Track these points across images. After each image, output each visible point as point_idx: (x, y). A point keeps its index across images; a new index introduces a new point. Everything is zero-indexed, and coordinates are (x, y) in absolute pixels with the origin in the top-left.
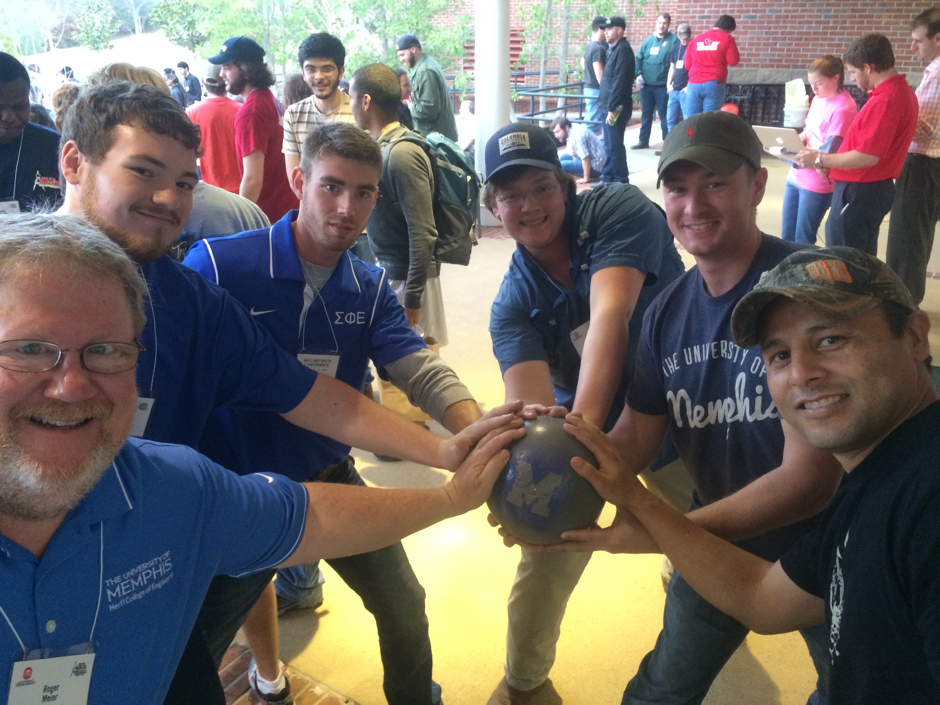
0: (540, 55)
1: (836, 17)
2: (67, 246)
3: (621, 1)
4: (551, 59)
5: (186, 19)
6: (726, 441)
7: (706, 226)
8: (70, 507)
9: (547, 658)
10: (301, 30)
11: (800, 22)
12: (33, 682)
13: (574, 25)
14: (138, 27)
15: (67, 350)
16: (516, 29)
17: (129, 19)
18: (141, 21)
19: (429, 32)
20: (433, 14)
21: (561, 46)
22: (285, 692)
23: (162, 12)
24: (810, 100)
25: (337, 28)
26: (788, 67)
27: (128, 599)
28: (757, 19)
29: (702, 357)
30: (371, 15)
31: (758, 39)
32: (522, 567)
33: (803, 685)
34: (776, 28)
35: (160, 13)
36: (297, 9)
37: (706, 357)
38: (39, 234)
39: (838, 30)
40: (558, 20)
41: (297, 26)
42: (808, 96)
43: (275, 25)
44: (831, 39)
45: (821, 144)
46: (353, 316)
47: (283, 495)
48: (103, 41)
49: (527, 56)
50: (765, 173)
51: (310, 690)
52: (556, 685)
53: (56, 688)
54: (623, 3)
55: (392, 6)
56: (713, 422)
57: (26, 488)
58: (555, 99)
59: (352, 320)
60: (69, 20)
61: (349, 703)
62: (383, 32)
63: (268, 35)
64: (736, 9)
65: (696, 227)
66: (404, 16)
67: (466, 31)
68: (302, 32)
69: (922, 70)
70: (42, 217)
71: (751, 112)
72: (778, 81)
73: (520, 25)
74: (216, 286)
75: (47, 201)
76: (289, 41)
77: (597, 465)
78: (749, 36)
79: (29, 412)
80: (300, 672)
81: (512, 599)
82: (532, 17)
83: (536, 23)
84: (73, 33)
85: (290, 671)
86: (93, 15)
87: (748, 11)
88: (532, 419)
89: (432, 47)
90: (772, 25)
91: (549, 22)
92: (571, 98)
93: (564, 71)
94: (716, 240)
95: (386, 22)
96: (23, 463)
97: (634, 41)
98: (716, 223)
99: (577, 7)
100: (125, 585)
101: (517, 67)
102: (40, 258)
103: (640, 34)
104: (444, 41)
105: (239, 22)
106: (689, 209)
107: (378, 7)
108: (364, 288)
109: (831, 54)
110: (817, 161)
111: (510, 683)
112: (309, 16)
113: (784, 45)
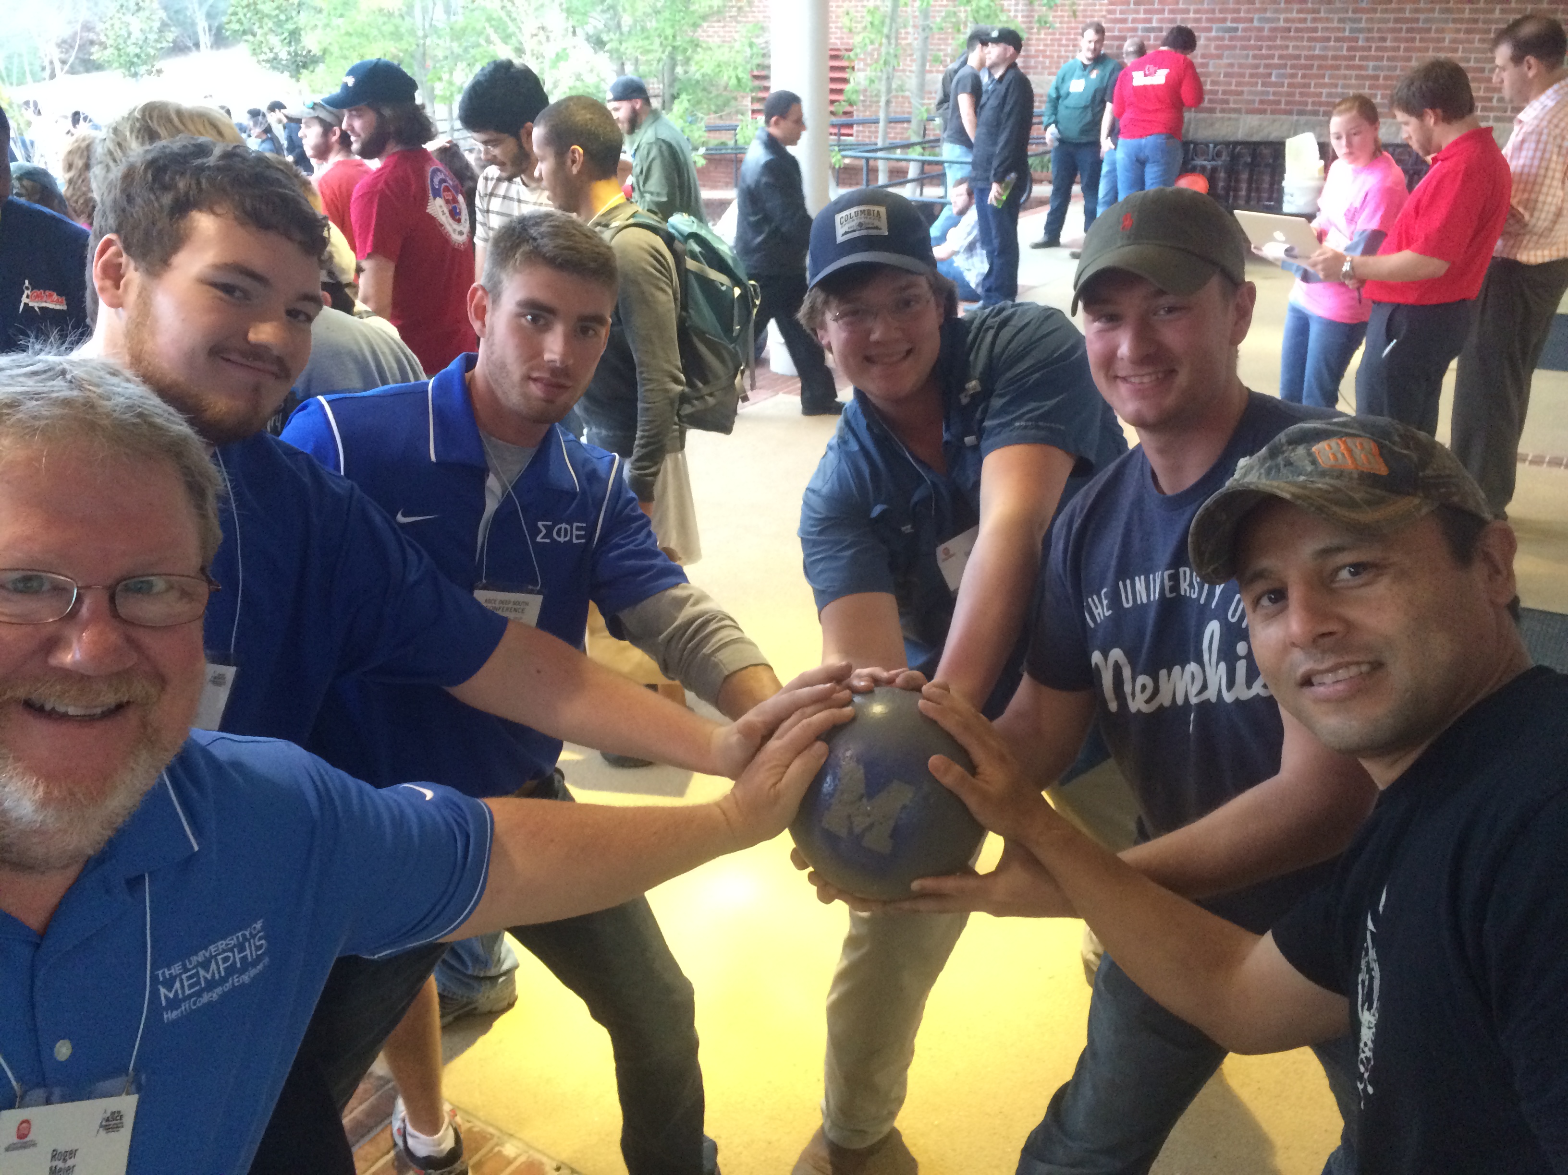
0: (879, 91)
1: (1370, 30)
2: (90, 411)
3: (1013, 2)
4: (896, 97)
5: (286, 26)
6: (1189, 735)
7: (1154, 377)
8: (91, 852)
9: (893, 1095)
10: (478, 45)
11: (1310, 39)
12: (33, 1144)
13: (936, 41)
14: (205, 39)
15: (88, 587)
16: (839, 47)
17: (188, 26)
18: (210, 30)
19: (694, 51)
20: (700, 21)
21: (913, 75)
22: (455, 1155)
23: (245, 15)
24: (1326, 168)
25: (540, 43)
26: (1289, 113)
27: (195, 1004)
28: (1239, 33)
29: (1148, 596)
30: (596, 22)
31: (1241, 66)
32: (851, 943)
33: (1316, 1136)
34: (1269, 48)
35: (241, 15)
36: (473, 10)
37: (1155, 595)
38: (40, 390)
39: (1373, 53)
40: (907, 33)
41: (473, 39)
42: (1322, 162)
43: (435, 36)
44: (1360, 68)
45: (1347, 242)
46: (566, 529)
47: (452, 821)
48: (145, 63)
49: (857, 92)
50: (1251, 291)
51: (497, 1149)
52: (908, 1139)
53: (72, 1153)
54: (1017, 4)
55: (632, 6)
56: (1167, 703)
57: (16, 819)
58: (904, 164)
59: (565, 536)
60: (87, 27)
61: (561, 1172)
62: (617, 50)
63: (424, 54)
64: (1204, 16)
65: (1136, 380)
66: (652, 24)
67: (755, 50)
68: (481, 50)
69: (1511, 120)
70: (46, 362)
71: (1227, 189)
72: (1274, 136)
73: (845, 41)
74: (340, 477)
75: (54, 336)
76: (459, 64)
77: (972, 768)
78: (1225, 61)
79: (21, 693)
80: (479, 1119)
81: (834, 996)
82: (865, 28)
83: (873, 36)
84: (94, 49)
85: (462, 1118)
86: (128, 18)
87: (1224, 20)
88: (867, 692)
89: (698, 76)
90: (1265, 44)
91: (893, 35)
92: (930, 163)
93: (919, 118)
94: (1170, 400)
95: (621, 34)
96: (11, 777)
97: (1036, 67)
98: (1171, 372)
99: (941, 11)
100: (189, 978)
101: (841, 110)
102: (44, 432)
103: (1045, 57)
104: (719, 66)
105: (375, 32)
106: (1124, 349)
107: (608, 9)
108: (585, 483)
109: (1361, 91)
110: (1346, 267)
111: (831, 1136)
112: (493, 23)
113: (1283, 76)
